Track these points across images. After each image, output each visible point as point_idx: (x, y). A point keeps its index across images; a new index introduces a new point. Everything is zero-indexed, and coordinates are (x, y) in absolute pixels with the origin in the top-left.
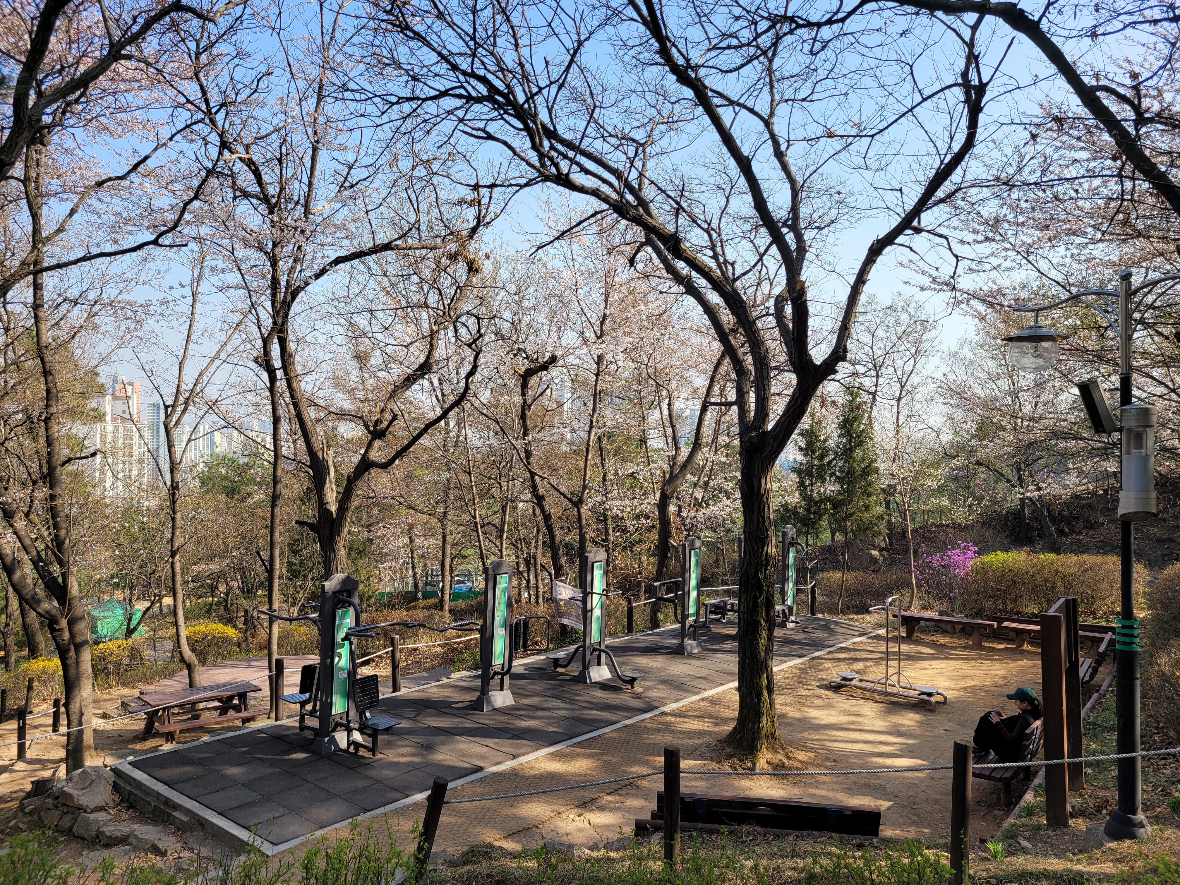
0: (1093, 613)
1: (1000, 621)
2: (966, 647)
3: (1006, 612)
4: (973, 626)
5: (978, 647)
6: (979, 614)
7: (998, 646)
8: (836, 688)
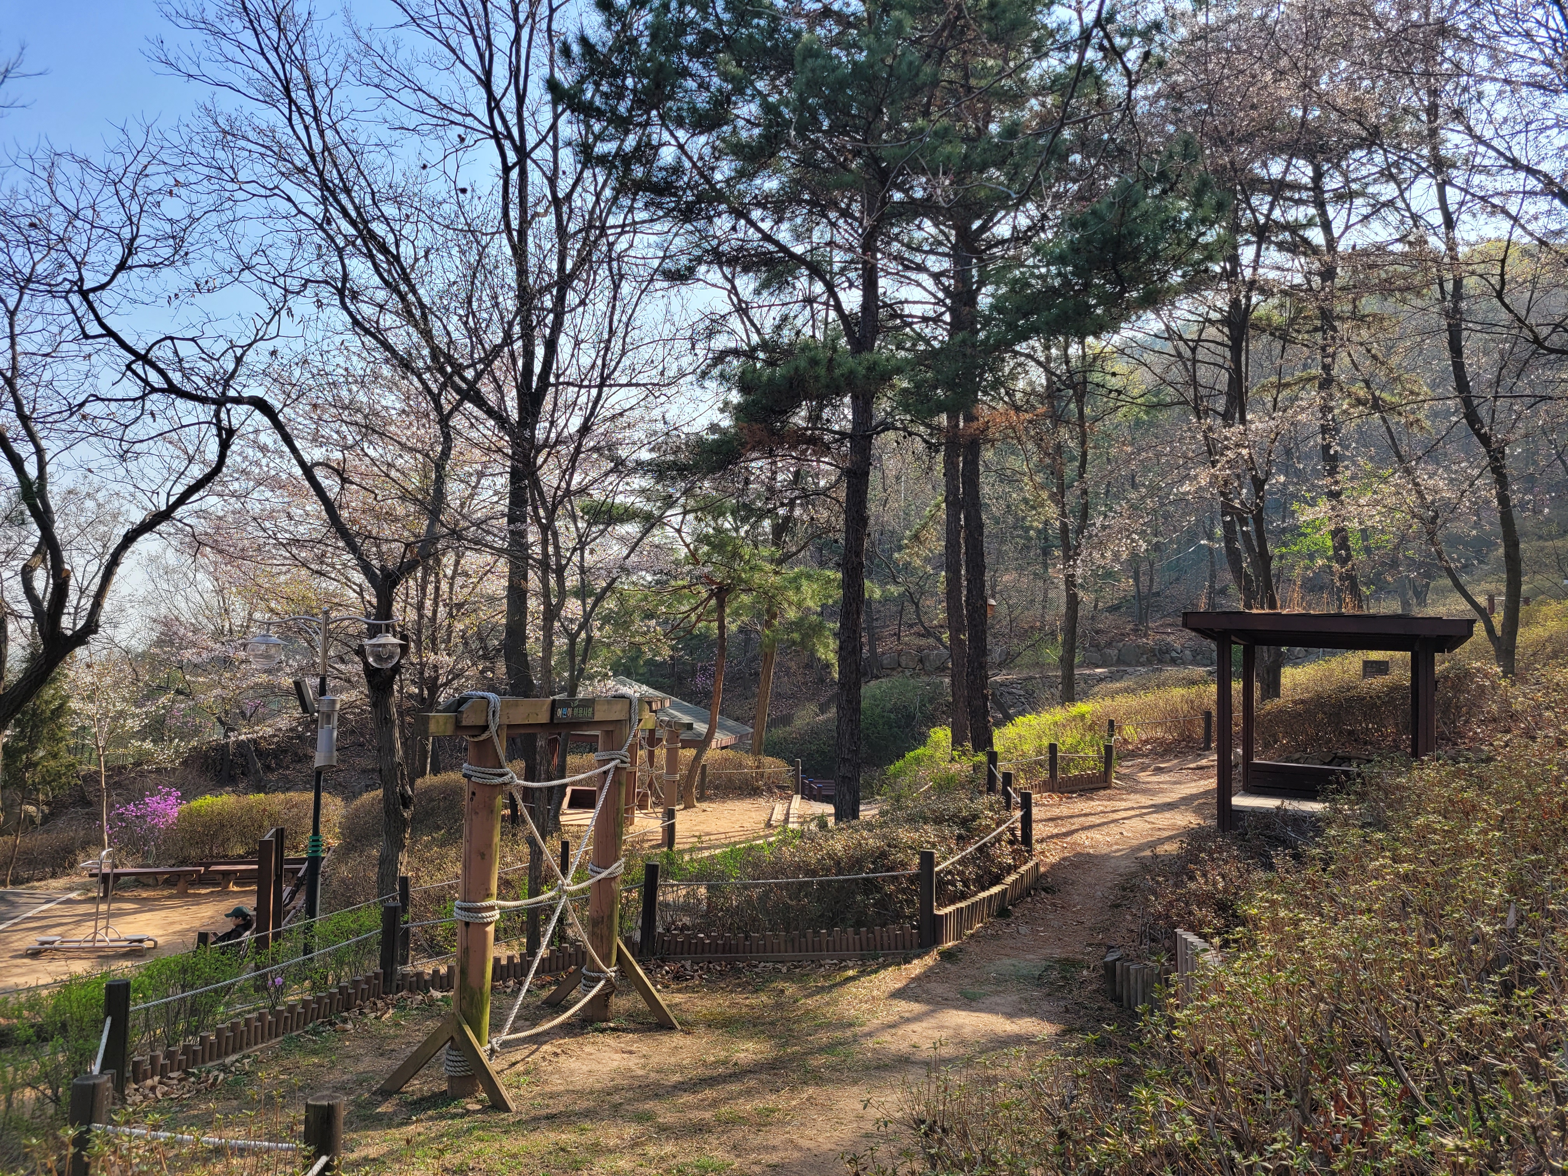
0: (296, 848)
1: (207, 866)
2: (170, 897)
3: (212, 856)
4: (179, 875)
5: (183, 894)
6: (183, 863)
7: (203, 891)
8: (35, 954)
